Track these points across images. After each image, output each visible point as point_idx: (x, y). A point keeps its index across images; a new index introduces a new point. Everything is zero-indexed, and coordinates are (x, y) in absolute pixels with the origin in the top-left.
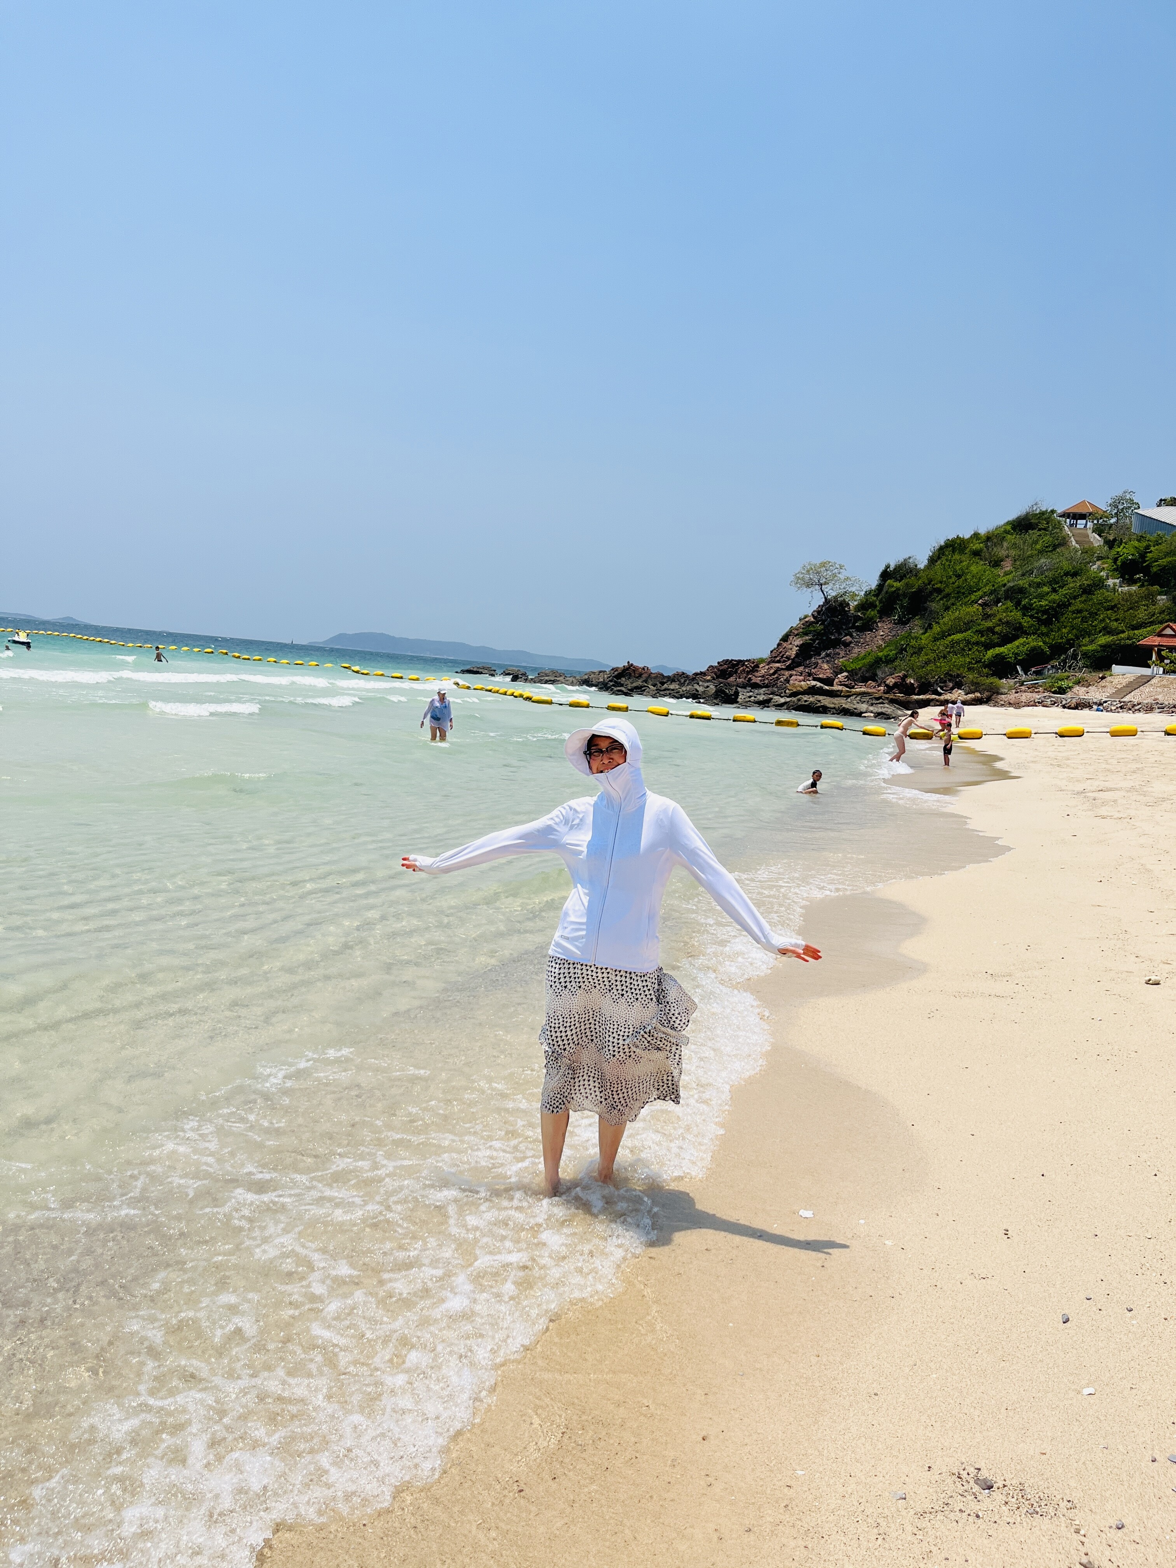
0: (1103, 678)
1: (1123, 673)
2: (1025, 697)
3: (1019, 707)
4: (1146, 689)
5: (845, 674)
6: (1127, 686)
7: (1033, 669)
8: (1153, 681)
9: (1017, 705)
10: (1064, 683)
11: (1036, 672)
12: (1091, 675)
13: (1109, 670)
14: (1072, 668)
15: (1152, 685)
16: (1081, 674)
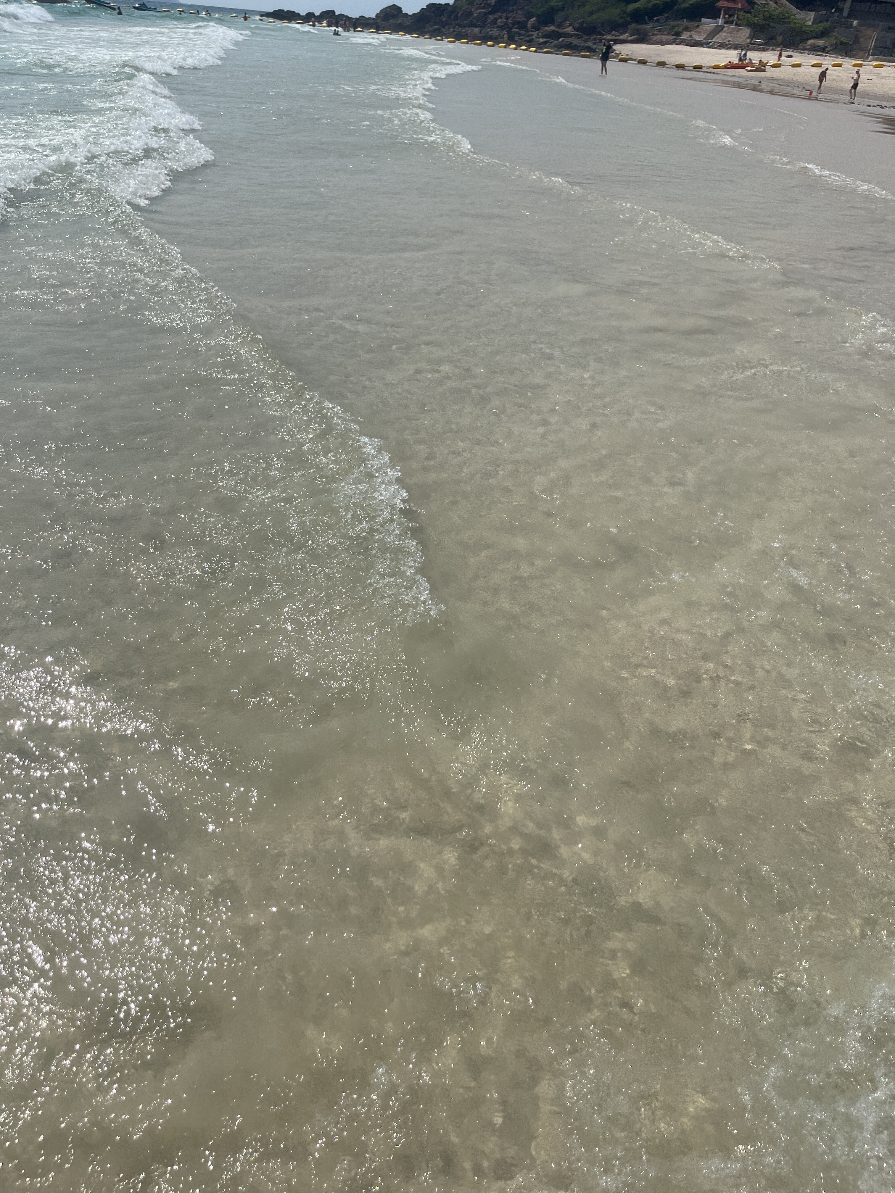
0: (698, 26)
1: (708, 24)
2: (664, 38)
3: (664, 45)
4: (723, 34)
6: (711, 32)
7: (655, 18)
8: (725, 29)
9: (662, 43)
10: (676, 29)
11: (657, 21)
12: (690, 24)
13: (700, 21)
14: (677, 18)
15: (725, 32)
16: (685, 22)
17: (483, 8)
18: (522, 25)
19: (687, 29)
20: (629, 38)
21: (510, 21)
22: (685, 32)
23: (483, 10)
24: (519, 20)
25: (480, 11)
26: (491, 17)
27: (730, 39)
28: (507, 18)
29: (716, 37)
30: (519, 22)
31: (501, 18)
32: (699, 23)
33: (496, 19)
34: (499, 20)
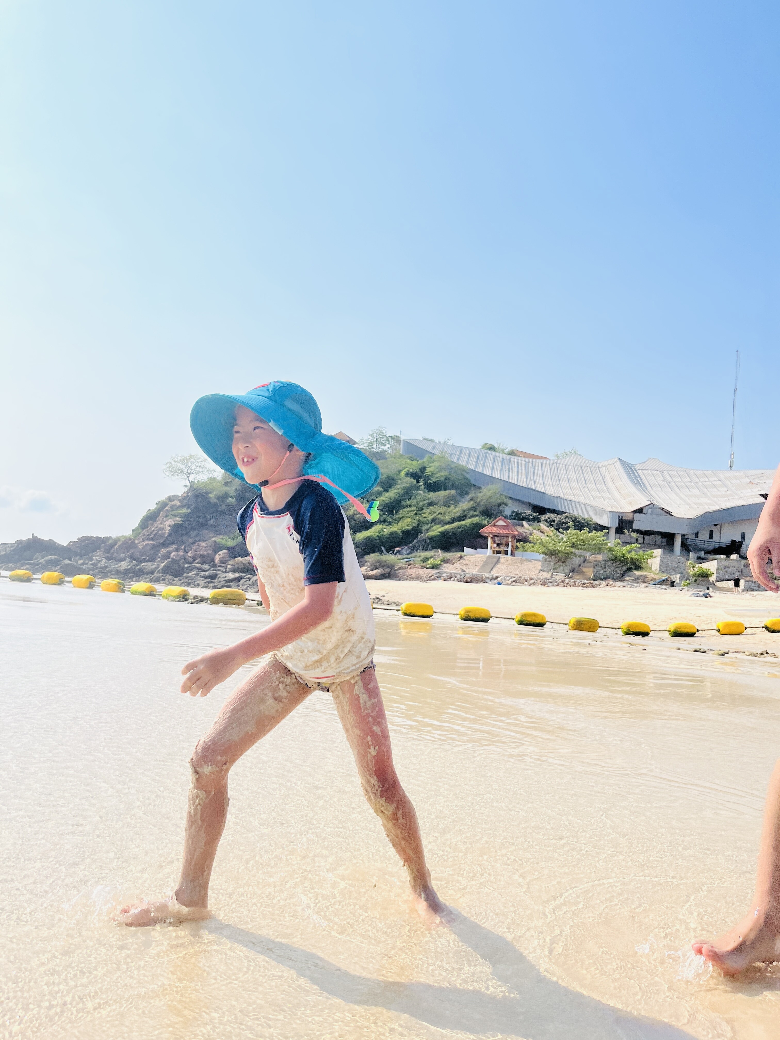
0: (461, 557)
1: (475, 554)
2: (420, 572)
3: (425, 581)
4: (504, 567)
5: (225, 551)
6: (484, 565)
7: (396, 550)
8: (502, 561)
9: (422, 579)
10: (431, 561)
11: (398, 552)
12: (448, 555)
13: (463, 551)
14: (425, 549)
15: (503, 564)
16: (440, 554)
17: (152, 539)
18: (208, 560)
19: (445, 561)
20: (371, 573)
21: (189, 554)
22: (445, 565)
23: (151, 542)
24: (202, 552)
25: (147, 542)
26: (163, 551)
27: (517, 573)
28: (186, 551)
29: (494, 570)
30: (202, 556)
31: (177, 550)
32: (462, 554)
33: (169, 553)
34: (173, 553)
